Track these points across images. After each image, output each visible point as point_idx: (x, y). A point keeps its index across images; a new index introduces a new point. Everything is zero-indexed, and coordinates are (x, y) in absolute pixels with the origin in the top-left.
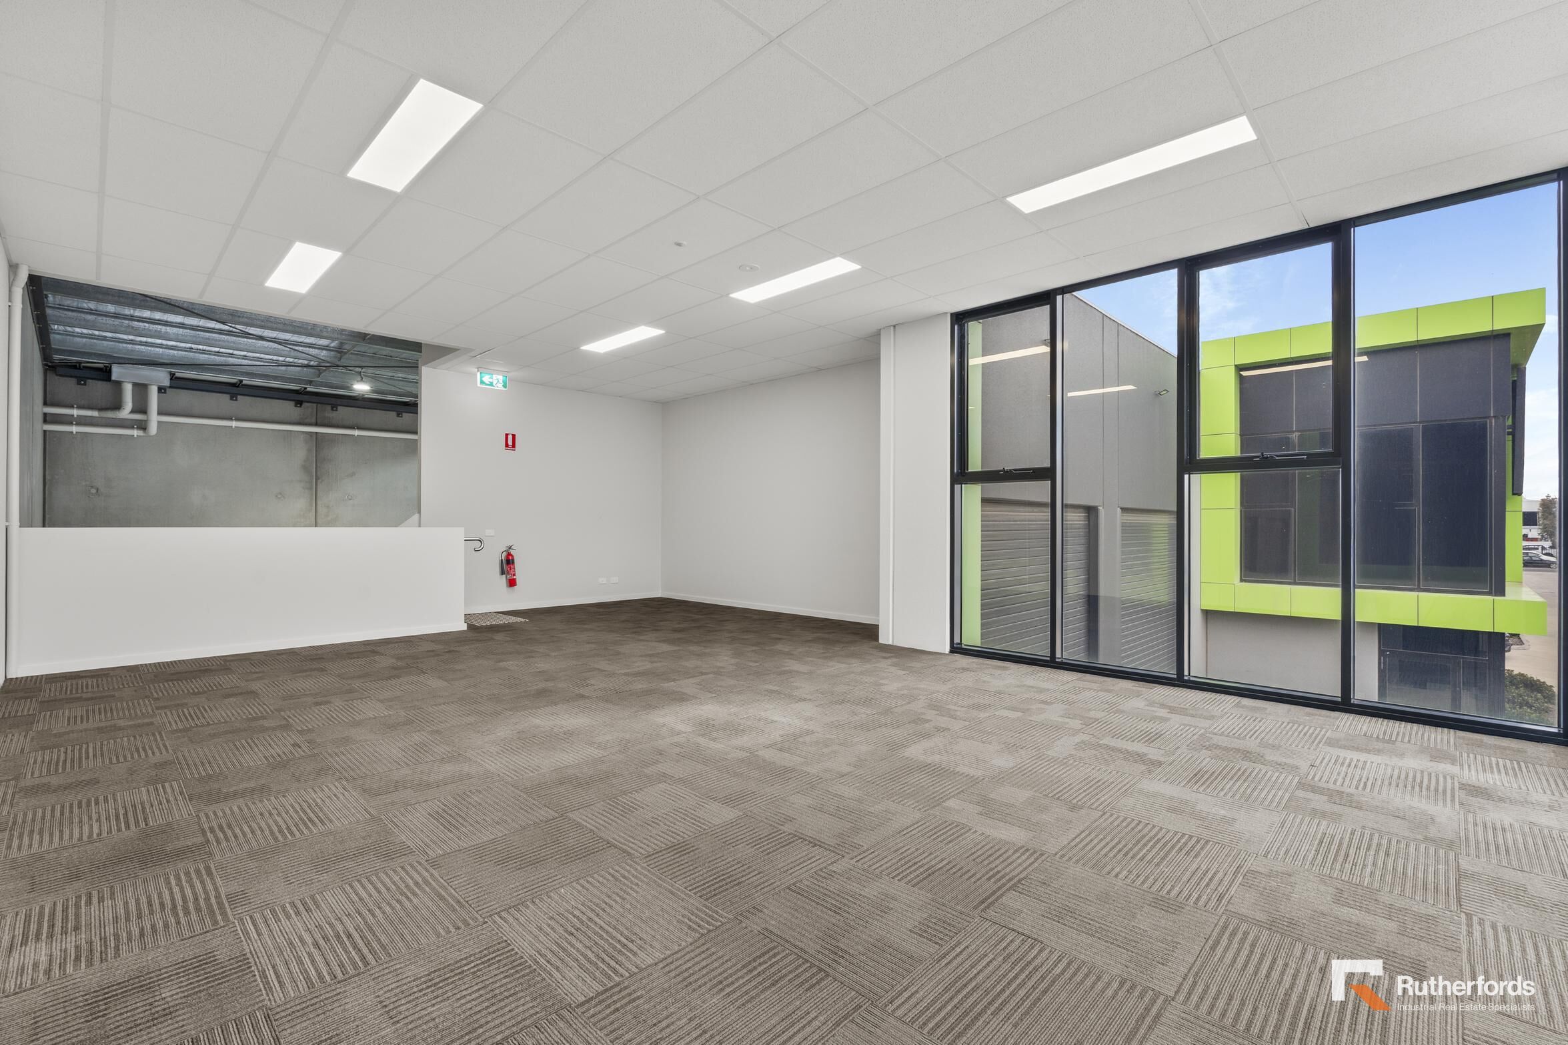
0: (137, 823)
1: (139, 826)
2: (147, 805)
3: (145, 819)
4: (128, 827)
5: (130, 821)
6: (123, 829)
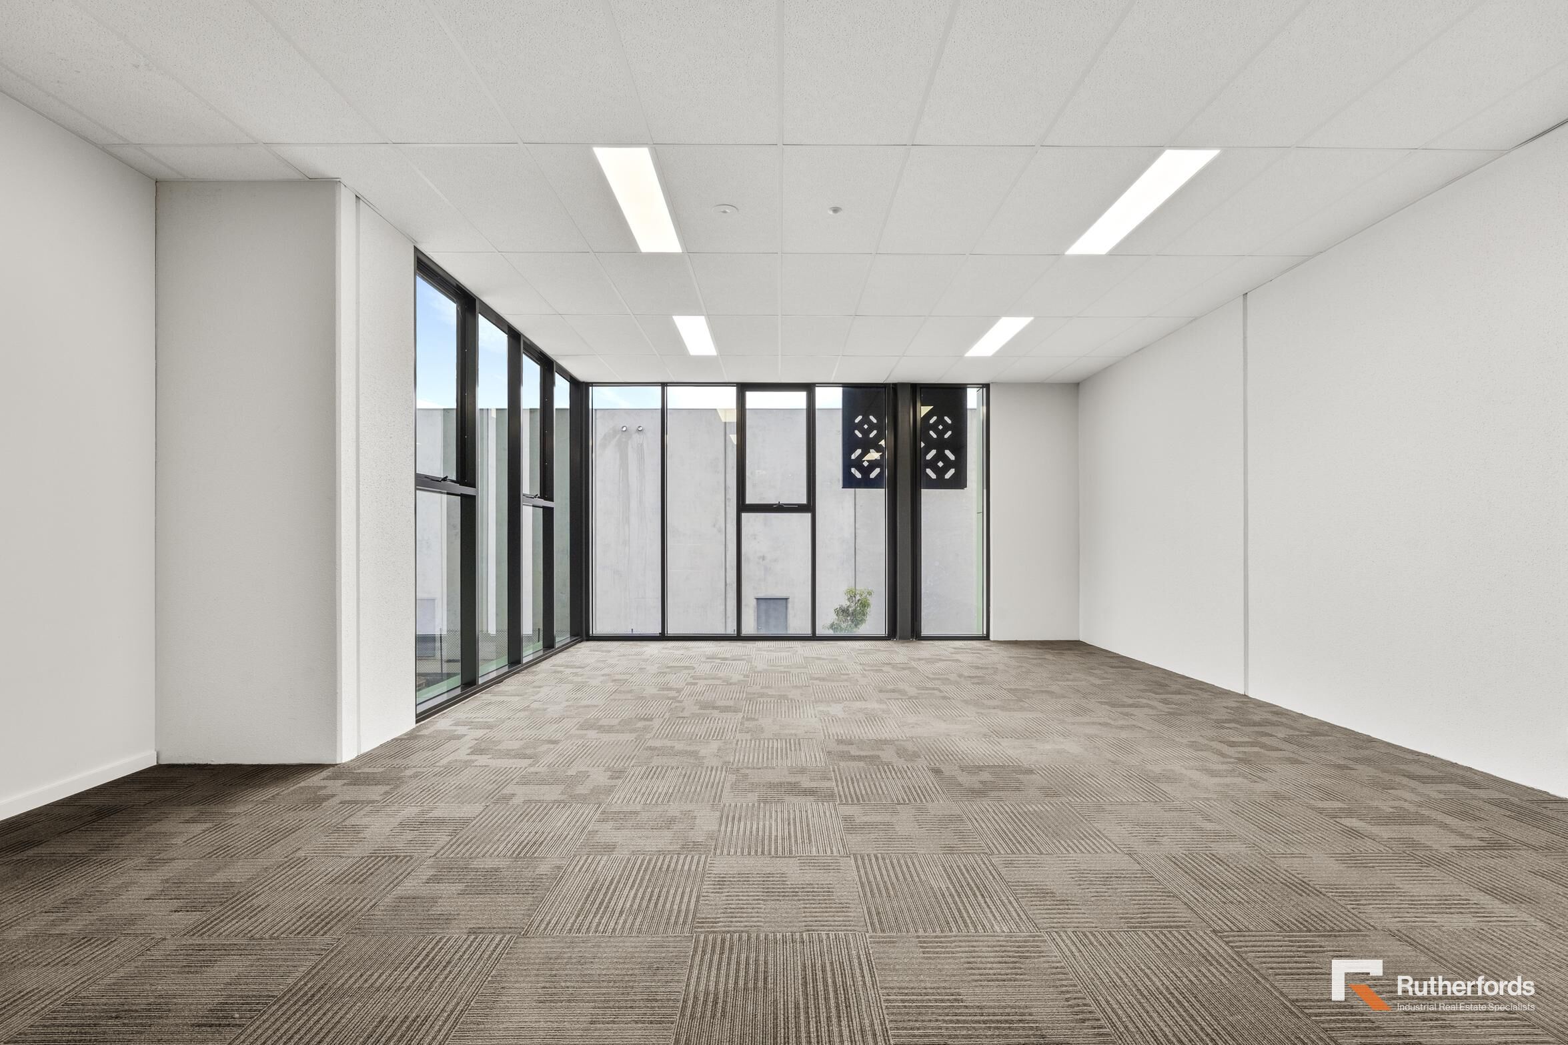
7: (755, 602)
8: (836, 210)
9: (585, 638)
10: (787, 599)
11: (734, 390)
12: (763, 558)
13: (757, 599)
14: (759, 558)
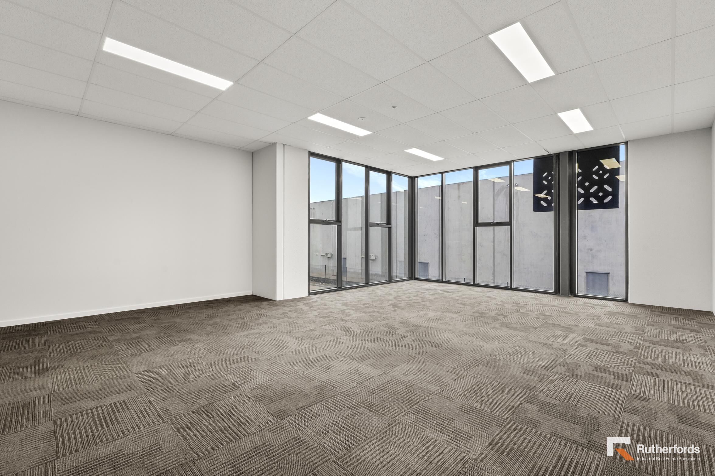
0: (659, 381)
1: (659, 379)
2: (652, 387)
3: (655, 381)
4: (664, 381)
5: (662, 383)
6: (666, 381)
7: (585, 274)
8: (394, 107)
9: (414, 279)
10: (608, 274)
11: (472, 170)
12: (591, 250)
13: (587, 273)
14: (588, 249)
